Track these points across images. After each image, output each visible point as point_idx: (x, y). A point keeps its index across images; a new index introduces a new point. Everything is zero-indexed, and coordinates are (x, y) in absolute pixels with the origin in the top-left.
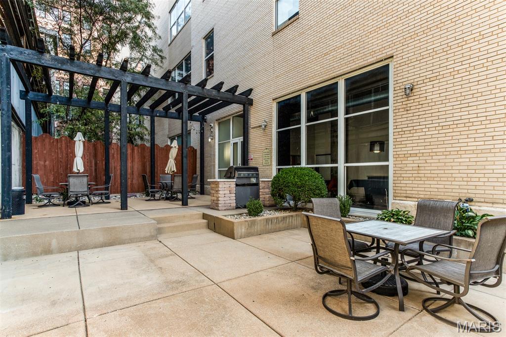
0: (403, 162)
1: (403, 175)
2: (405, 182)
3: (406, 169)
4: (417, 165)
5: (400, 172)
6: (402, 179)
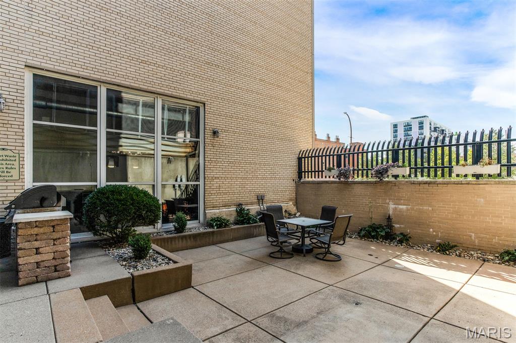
0: (212, 183)
1: (211, 192)
2: (212, 197)
3: (213, 187)
4: (218, 185)
5: (210, 190)
6: (210, 194)
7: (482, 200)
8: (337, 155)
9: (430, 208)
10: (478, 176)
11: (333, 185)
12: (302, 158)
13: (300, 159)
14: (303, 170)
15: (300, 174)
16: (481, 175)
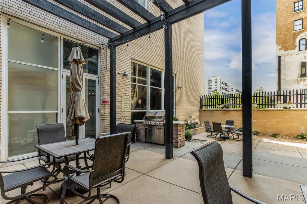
7: (288, 117)
8: (222, 98)
9: (266, 121)
10: (285, 108)
11: (220, 111)
12: (202, 99)
13: (201, 100)
14: (203, 105)
15: (201, 106)
16: (287, 108)
